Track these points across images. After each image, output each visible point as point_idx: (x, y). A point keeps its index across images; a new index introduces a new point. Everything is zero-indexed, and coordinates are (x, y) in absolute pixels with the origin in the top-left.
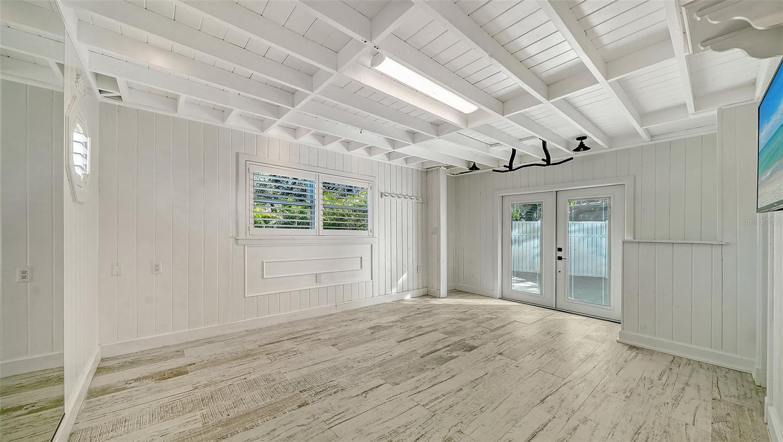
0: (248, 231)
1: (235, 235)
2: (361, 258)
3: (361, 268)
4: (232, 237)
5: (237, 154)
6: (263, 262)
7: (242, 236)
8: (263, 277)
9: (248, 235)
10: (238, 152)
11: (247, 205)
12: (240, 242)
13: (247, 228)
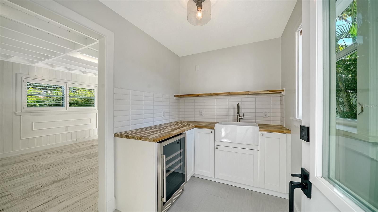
0: (23, 109)
1: (14, 111)
2: (91, 119)
3: (91, 123)
4: (13, 112)
5: (16, 74)
6: (32, 123)
7: (19, 111)
8: (32, 130)
9: (23, 111)
10: (17, 73)
11: (23, 97)
12: (18, 114)
13: (23, 108)
